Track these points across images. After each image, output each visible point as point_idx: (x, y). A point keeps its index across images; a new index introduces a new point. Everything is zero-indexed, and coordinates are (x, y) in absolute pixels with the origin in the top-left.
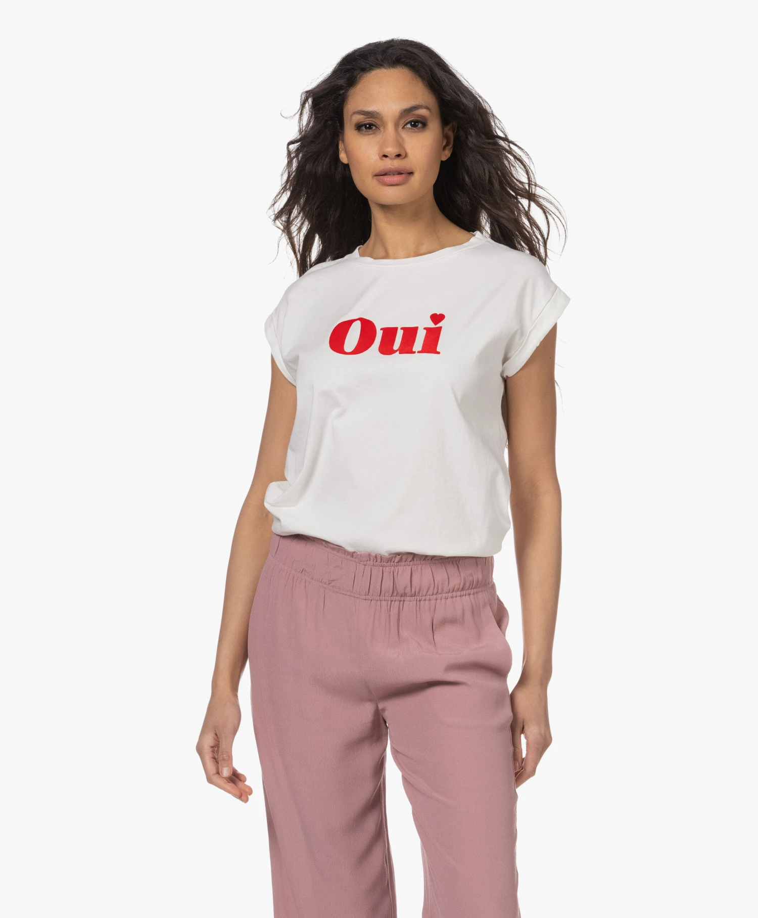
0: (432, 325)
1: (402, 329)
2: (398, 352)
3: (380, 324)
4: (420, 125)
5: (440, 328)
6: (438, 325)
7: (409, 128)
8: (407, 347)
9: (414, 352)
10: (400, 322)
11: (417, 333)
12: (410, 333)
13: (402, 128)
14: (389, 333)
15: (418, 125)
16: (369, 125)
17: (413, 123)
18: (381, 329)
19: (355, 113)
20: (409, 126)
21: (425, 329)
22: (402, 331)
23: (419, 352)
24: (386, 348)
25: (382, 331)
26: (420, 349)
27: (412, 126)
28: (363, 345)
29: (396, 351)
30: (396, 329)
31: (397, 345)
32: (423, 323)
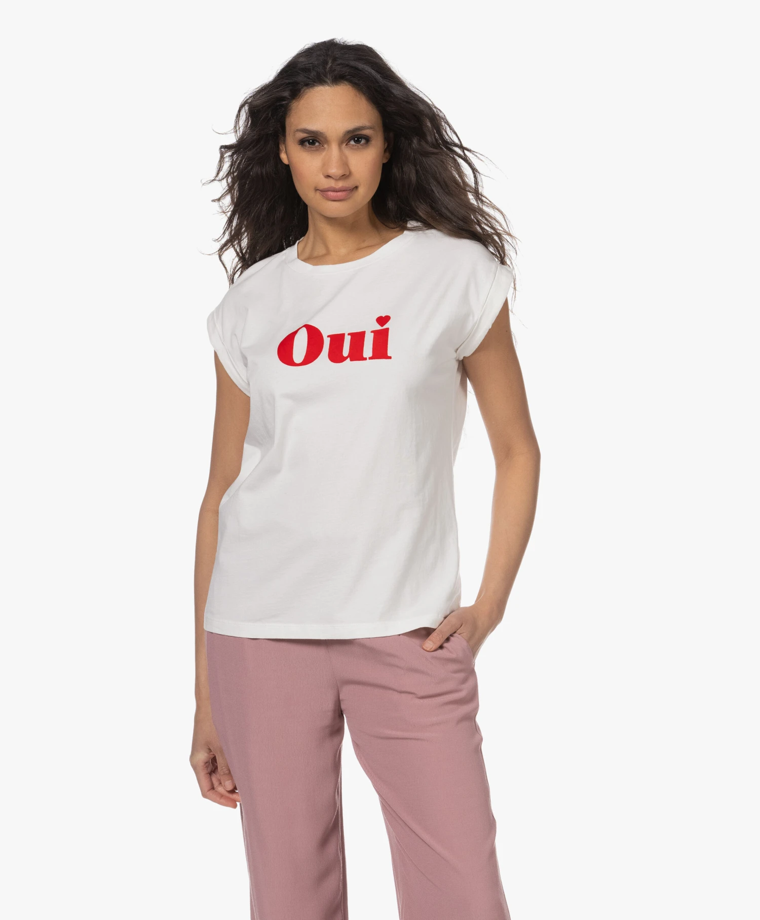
0: (378, 327)
1: (349, 334)
2: (349, 359)
3: (327, 331)
4: (363, 141)
5: (387, 330)
6: (385, 327)
7: (353, 145)
8: (357, 354)
9: (365, 359)
10: (347, 328)
11: (364, 337)
12: (358, 338)
13: (346, 145)
14: (337, 340)
15: (361, 141)
16: (313, 140)
17: (356, 139)
18: (328, 336)
19: (298, 130)
20: (352, 142)
21: (372, 332)
22: (350, 337)
23: (370, 358)
24: (336, 356)
25: (329, 339)
26: (371, 355)
27: (355, 142)
28: (312, 355)
29: (346, 358)
30: (342, 336)
31: (346, 352)
32: (370, 326)
